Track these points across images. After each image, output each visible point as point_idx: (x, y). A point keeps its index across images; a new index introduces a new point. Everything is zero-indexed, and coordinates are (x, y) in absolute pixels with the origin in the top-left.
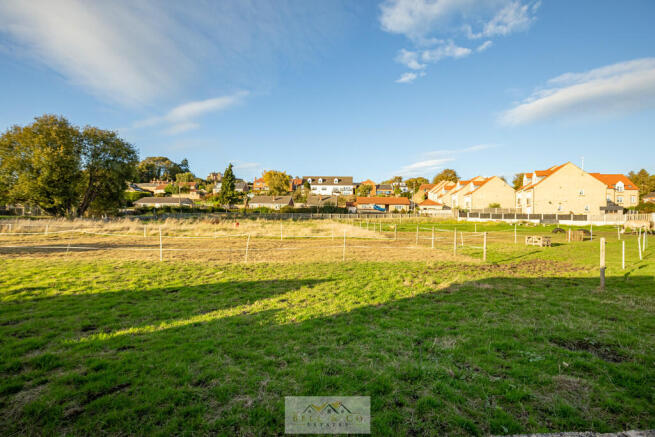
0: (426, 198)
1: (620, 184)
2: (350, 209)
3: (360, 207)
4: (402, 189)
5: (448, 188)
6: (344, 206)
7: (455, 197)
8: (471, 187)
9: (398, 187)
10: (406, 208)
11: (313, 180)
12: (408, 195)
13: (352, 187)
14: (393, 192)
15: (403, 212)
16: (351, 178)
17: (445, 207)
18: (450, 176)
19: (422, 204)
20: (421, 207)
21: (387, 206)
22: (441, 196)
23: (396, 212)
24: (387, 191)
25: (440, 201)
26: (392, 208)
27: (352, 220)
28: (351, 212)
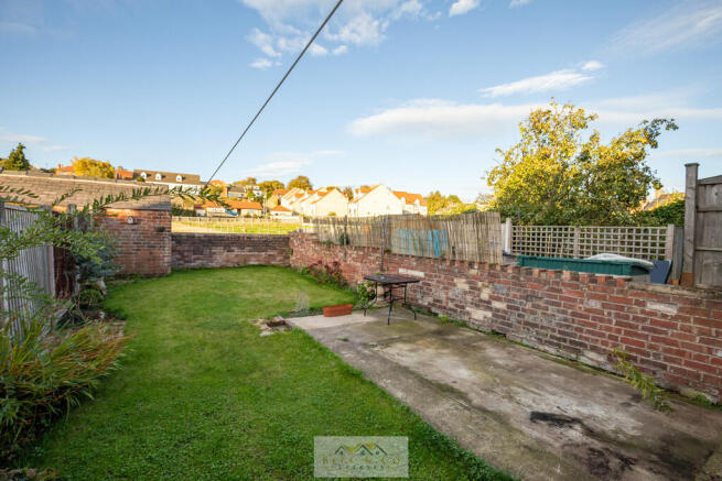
0: (279, 203)
1: (417, 202)
2: (198, 211)
3: (210, 210)
4: (255, 192)
5: (299, 196)
6: (192, 208)
7: (303, 204)
8: (316, 196)
9: (251, 190)
10: (258, 213)
11: (148, 175)
12: (260, 200)
13: (199, 187)
14: (245, 195)
15: (255, 217)
16: (198, 177)
17: (295, 214)
18: (303, 184)
19: (274, 209)
20: (273, 213)
21: (239, 210)
22: (292, 203)
23: (248, 216)
24: (240, 194)
25: (291, 208)
26: (244, 212)
27: (202, 223)
28: (199, 215)
